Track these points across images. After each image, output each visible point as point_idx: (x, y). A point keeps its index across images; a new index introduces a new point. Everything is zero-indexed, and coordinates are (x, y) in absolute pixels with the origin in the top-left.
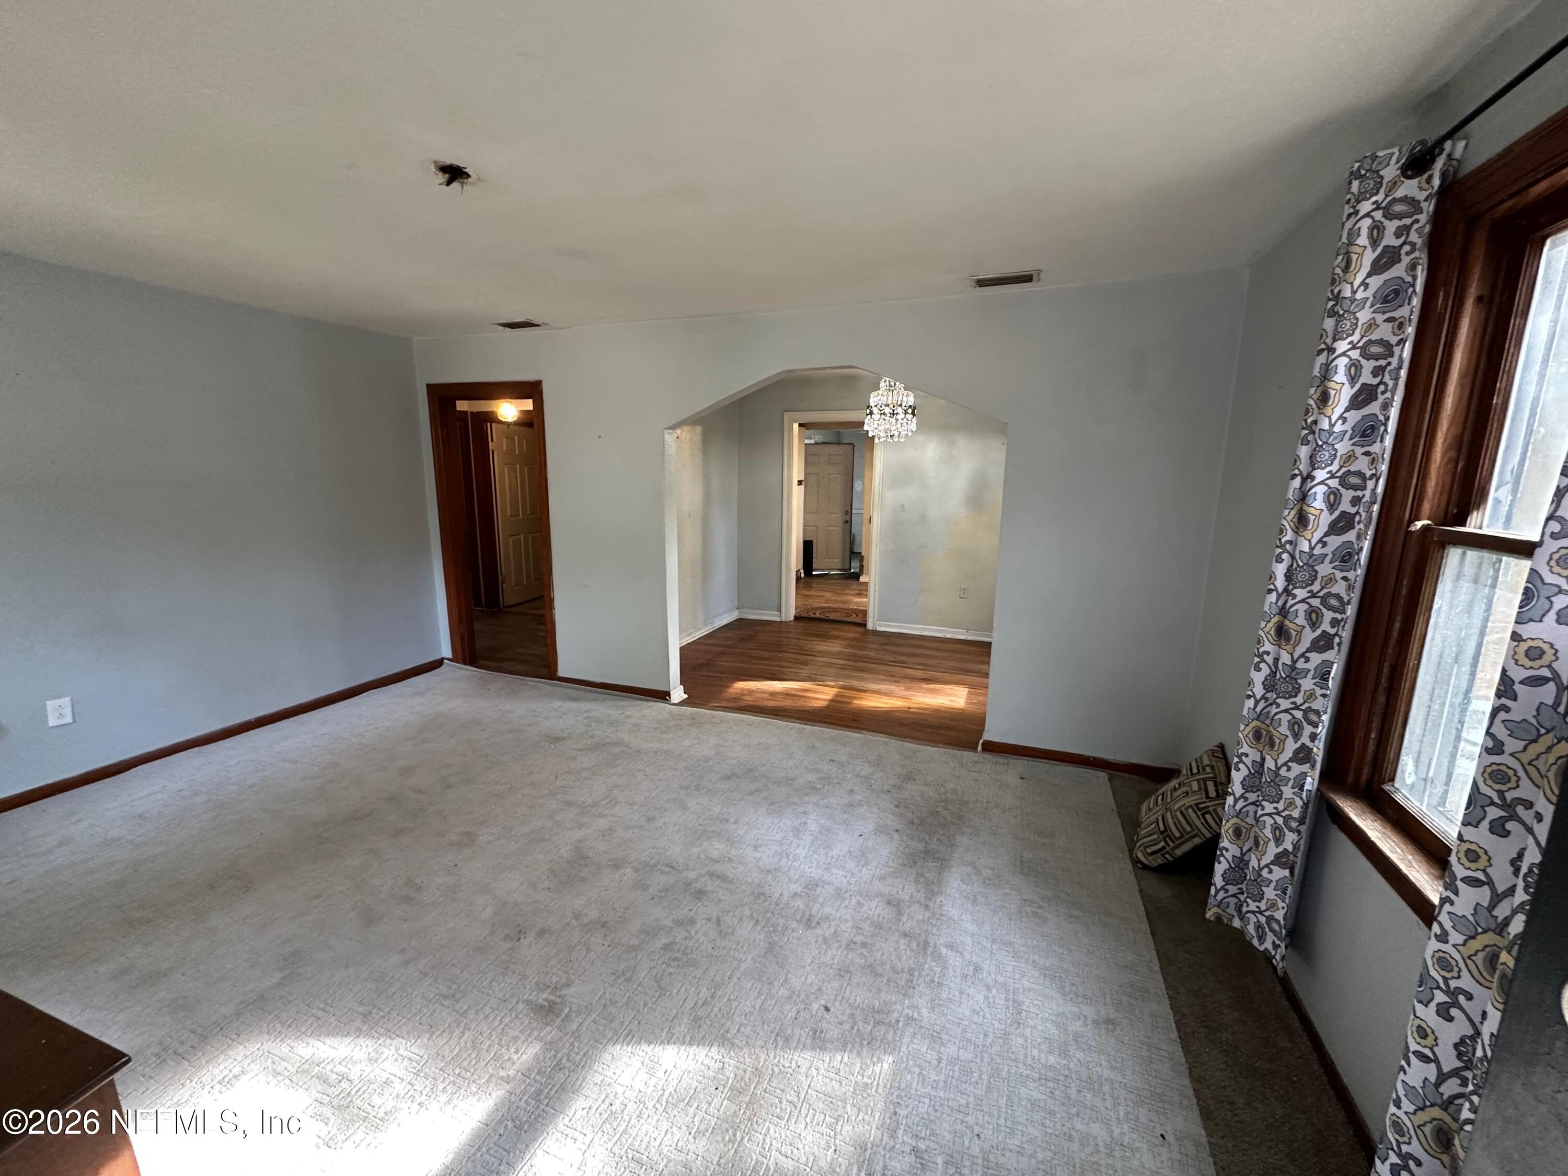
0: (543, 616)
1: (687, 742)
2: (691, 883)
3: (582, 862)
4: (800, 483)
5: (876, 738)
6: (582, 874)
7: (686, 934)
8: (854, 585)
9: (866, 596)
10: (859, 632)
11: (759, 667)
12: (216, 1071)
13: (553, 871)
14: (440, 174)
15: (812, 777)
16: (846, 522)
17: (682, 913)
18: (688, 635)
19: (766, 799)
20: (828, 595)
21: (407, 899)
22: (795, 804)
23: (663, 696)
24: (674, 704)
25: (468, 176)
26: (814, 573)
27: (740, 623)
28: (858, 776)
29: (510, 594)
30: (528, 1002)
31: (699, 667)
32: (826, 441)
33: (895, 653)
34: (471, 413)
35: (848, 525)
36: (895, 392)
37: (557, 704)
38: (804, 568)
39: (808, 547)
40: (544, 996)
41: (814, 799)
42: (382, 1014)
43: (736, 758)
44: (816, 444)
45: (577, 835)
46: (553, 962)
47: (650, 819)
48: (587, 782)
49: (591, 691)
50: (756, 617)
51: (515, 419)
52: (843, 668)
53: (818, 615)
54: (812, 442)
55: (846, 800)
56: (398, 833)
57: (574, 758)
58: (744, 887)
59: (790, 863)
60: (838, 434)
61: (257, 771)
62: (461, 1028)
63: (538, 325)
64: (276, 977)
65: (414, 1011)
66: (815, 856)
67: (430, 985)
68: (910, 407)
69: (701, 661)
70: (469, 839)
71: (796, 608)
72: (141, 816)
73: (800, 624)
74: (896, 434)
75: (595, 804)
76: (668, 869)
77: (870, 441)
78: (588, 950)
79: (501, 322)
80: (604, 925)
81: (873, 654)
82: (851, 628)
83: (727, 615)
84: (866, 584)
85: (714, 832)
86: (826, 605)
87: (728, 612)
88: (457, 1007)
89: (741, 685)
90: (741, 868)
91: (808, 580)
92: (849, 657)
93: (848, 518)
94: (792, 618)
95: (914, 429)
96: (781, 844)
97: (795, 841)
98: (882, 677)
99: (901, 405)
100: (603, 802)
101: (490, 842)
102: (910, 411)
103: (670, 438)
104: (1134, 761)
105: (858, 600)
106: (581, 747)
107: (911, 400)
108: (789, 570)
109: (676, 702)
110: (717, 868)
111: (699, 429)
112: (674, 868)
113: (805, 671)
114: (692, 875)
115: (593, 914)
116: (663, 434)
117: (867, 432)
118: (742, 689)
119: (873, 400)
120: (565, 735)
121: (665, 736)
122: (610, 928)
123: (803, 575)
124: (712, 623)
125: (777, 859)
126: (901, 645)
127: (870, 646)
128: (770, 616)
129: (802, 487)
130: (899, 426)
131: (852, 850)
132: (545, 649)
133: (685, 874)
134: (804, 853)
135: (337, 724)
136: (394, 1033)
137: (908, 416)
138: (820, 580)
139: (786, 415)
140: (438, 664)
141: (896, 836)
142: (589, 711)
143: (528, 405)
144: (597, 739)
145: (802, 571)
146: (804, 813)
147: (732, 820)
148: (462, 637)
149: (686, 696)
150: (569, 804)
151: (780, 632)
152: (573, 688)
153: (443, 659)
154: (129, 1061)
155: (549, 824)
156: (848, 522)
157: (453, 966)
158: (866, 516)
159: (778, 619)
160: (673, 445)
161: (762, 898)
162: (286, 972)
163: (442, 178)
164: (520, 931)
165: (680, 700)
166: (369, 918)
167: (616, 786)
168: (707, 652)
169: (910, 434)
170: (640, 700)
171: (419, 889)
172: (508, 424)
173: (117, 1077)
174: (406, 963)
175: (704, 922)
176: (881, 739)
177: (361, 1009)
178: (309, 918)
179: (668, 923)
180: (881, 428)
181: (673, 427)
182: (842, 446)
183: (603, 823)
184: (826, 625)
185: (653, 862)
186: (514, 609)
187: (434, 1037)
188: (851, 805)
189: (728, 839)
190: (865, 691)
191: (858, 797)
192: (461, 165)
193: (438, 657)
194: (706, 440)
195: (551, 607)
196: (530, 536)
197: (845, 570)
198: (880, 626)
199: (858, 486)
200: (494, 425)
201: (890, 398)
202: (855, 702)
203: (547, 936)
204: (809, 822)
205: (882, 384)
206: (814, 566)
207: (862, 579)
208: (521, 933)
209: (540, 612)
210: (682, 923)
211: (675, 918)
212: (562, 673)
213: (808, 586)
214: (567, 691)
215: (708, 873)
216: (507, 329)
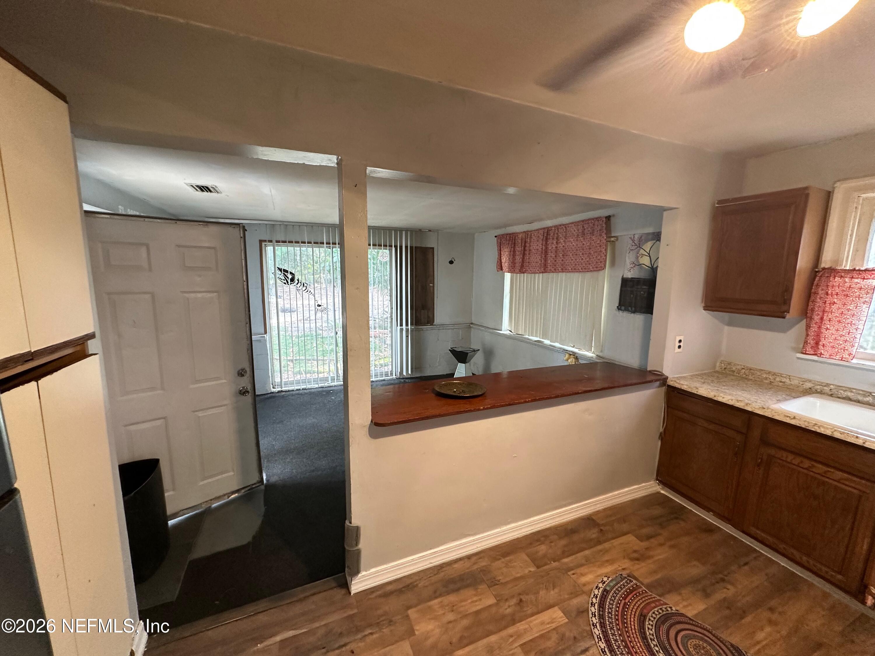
93: (245, 383)
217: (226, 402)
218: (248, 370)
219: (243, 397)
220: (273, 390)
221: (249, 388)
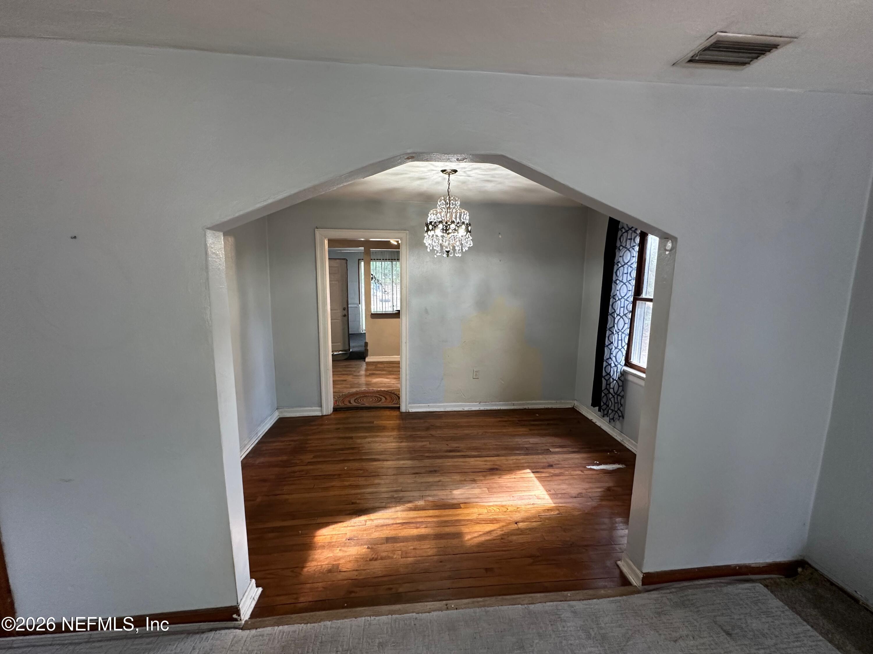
8: (361, 364)
16: (345, 316)
23: (228, 614)
24: (246, 625)
27: (280, 425)
35: (346, 318)
50: (297, 415)
71: (334, 397)
83: (268, 419)
87: (270, 416)
93: (345, 312)
94: (328, 408)
104: (769, 560)
124: (256, 434)
128: (314, 412)
139: (318, 233)
149: (260, 589)
159: (319, 414)
182: (338, 261)
184: (368, 415)
197: (344, 350)
198: (412, 407)
207: (369, 359)
217: (339, 318)
218: (346, 308)
219: (344, 318)
220: (362, 332)
221: (347, 314)
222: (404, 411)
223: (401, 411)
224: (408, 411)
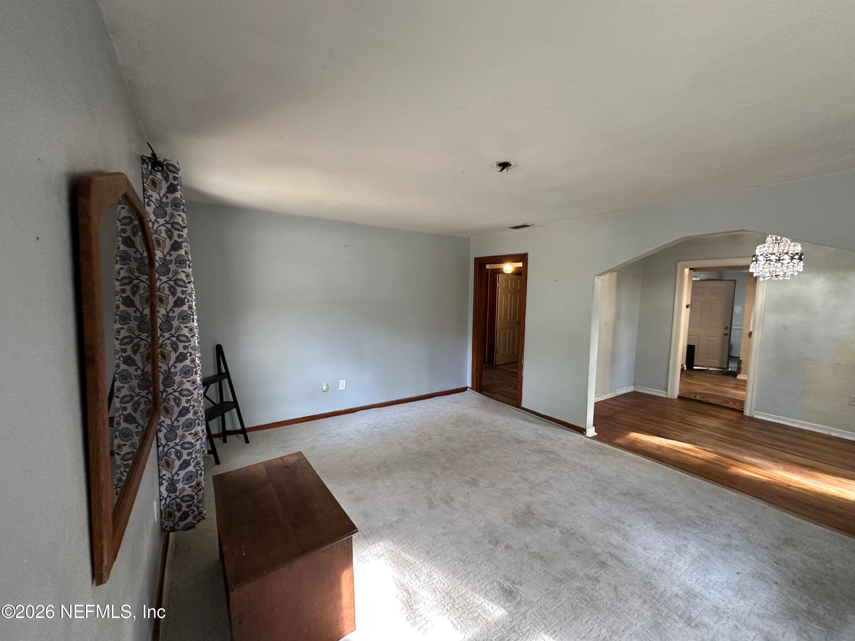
0: (516, 373)
1: (596, 463)
2: (596, 555)
3: (530, 516)
4: (687, 306)
5: (754, 501)
6: (530, 522)
7: (592, 587)
8: (731, 380)
9: (744, 390)
10: (735, 416)
11: (649, 426)
12: (375, 550)
13: (515, 515)
14: (498, 167)
15: (693, 514)
16: (726, 334)
17: (591, 572)
18: (599, 396)
19: (653, 518)
20: (709, 385)
21: (447, 503)
22: (677, 529)
23: (582, 431)
24: (588, 437)
25: (511, 165)
26: (695, 368)
27: (634, 395)
28: (735, 526)
29: (500, 358)
30: (499, 583)
31: (605, 417)
32: (710, 278)
33: (771, 438)
34: (491, 269)
35: (727, 337)
36: (782, 244)
37: (520, 422)
38: (687, 363)
39: (691, 350)
40: (507, 584)
41: (695, 531)
42: (434, 555)
43: (630, 483)
44: (701, 280)
45: (529, 499)
46: (513, 567)
47: (572, 504)
48: (535, 470)
49: (539, 419)
50: (648, 392)
51: (511, 272)
52: (720, 440)
53: (698, 398)
54: (698, 279)
55: (724, 541)
56: (444, 468)
57: (528, 455)
58: (635, 573)
59: (672, 570)
60: (721, 273)
61: (395, 423)
62: (467, 581)
63: (529, 226)
64: (396, 518)
65: (447, 561)
66: (695, 574)
67: (454, 550)
68: (797, 254)
69: (607, 414)
70: (474, 482)
71: (680, 390)
72: (359, 431)
73: (682, 402)
74: (781, 274)
75: (539, 485)
76: (581, 540)
77: (754, 280)
78: (532, 569)
79: (511, 226)
80: (542, 558)
81: (750, 435)
82: (729, 412)
83: (625, 388)
84: (745, 381)
85: (613, 527)
86: (706, 392)
87: (627, 386)
88: (465, 568)
89: (634, 435)
90: (633, 559)
91: (690, 372)
92: (726, 433)
93: (727, 331)
94: (676, 397)
95: (801, 270)
96: (665, 554)
97: (677, 556)
98: (759, 455)
99: (787, 253)
100: (543, 485)
101: (485, 487)
102: (797, 257)
103: (598, 281)
105: (734, 392)
106: (532, 449)
107: (798, 248)
108: (675, 364)
109: (590, 436)
110: (615, 551)
111: (615, 274)
112: (585, 540)
113: (686, 436)
114: (598, 550)
115: (535, 548)
116: (594, 278)
117: (753, 273)
118: (636, 438)
119: (759, 251)
120: (524, 440)
121: (582, 455)
122: (545, 561)
123: (685, 369)
124: (615, 391)
125: (662, 564)
126: (778, 433)
127: (746, 428)
128: (659, 393)
129: (689, 309)
130: (785, 268)
131: (730, 581)
132: (516, 391)
133: (593, 547)
134: (685, 567)
135: (424, 409)
136: (438, 567)
137: (794, 261)
138: (700, 373)
139: (679, 264)
140: (465, 389)
141: (775, 587)
142: (537, 430)
143: (520, 265)
144: (541, 447)
145: (685, 366)
146: (685, 538)
147: (627, 524)
148: (477, 377)
149: (596, 434)
150: (525, 480)
151: (665, 405)
152: (529, 415)
153: (467, 387)
154: (357, 531)
155: (514, 488)
156: (727, 334)
157: (465, 545)
158: (746, 332)
159: (665, 396)
160: (600, 285)
161: (649, 587)
162: (400, 517)
163: (499, 169)
164: (497, 541)
165: (592, 435)
166: (431, 506)
167: (551, 478)
168: (612, 409)
169: (796, 274)
170: (567, 430)
171: (452, 499)
172: (508, 274)
173: (353, 535)
174: (445, 534)
175: (606, 584)
176: (759, 503)
177: (425, 548)
178: (408, 495)
179: (581, 574)
180: (767, 270)
181: (600, 275)
182: (724, 282)
183: (543, 497)
184: (707, 407)
185: (572, 531)
186: (500, 367)
187: (455, 579)
188: (728, 546)
189: (625, 535)
190: (743, 462)
191: (735, 542)
192: (508, 161)
193: (465, 386)
194: (619, 281)
195: (522, 369)
196: (512, 330)
197: (723, 368)
198: (757, 414)
199: (737, 309)
200: (500, 275)
201: (776, 249)
202: (733, 468)
203: (510, 550)
204: (690, 546)
205: (769, 239)
206: (695, 363)
207: (739, 377)
208: (497, 543)
209: (514, 370)
210: (590, 578)
211: (586, 572)
212: (523, 405)
213: (689, 376)
214: (525, 415)
215: (609, 553)
216: (513, 229)
218: (729, 328)
219: (725, 336)
221: (729, 333)
222: (748, 415)
223: (744, 414)
224: (752, 416)
